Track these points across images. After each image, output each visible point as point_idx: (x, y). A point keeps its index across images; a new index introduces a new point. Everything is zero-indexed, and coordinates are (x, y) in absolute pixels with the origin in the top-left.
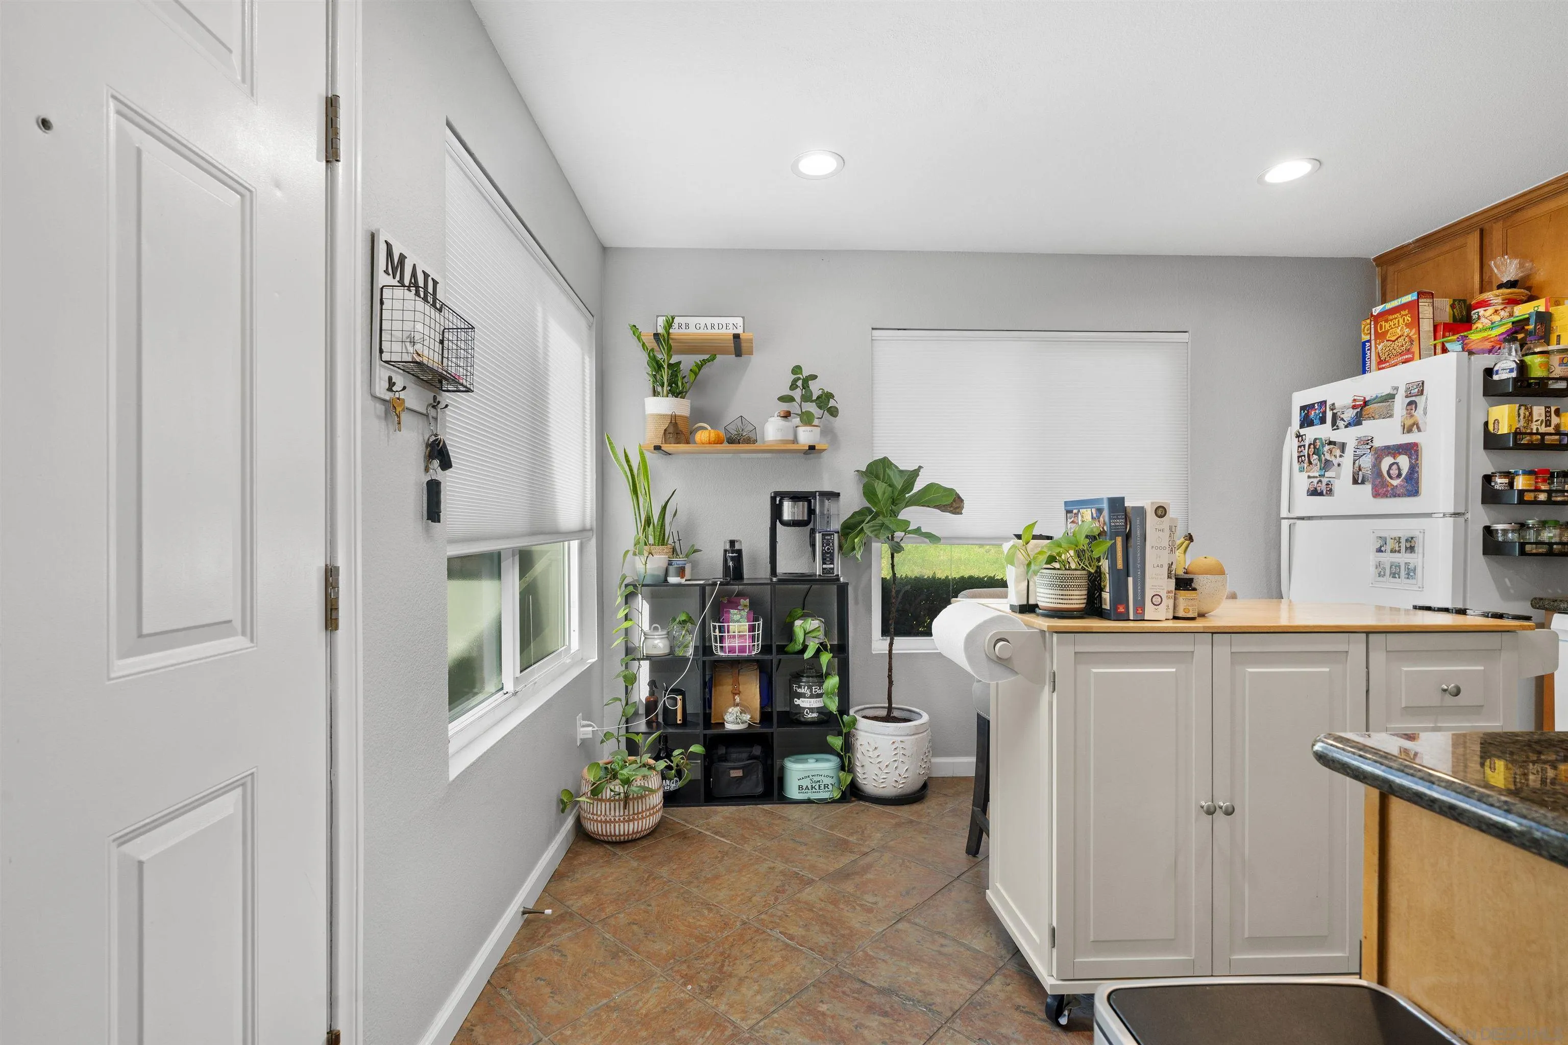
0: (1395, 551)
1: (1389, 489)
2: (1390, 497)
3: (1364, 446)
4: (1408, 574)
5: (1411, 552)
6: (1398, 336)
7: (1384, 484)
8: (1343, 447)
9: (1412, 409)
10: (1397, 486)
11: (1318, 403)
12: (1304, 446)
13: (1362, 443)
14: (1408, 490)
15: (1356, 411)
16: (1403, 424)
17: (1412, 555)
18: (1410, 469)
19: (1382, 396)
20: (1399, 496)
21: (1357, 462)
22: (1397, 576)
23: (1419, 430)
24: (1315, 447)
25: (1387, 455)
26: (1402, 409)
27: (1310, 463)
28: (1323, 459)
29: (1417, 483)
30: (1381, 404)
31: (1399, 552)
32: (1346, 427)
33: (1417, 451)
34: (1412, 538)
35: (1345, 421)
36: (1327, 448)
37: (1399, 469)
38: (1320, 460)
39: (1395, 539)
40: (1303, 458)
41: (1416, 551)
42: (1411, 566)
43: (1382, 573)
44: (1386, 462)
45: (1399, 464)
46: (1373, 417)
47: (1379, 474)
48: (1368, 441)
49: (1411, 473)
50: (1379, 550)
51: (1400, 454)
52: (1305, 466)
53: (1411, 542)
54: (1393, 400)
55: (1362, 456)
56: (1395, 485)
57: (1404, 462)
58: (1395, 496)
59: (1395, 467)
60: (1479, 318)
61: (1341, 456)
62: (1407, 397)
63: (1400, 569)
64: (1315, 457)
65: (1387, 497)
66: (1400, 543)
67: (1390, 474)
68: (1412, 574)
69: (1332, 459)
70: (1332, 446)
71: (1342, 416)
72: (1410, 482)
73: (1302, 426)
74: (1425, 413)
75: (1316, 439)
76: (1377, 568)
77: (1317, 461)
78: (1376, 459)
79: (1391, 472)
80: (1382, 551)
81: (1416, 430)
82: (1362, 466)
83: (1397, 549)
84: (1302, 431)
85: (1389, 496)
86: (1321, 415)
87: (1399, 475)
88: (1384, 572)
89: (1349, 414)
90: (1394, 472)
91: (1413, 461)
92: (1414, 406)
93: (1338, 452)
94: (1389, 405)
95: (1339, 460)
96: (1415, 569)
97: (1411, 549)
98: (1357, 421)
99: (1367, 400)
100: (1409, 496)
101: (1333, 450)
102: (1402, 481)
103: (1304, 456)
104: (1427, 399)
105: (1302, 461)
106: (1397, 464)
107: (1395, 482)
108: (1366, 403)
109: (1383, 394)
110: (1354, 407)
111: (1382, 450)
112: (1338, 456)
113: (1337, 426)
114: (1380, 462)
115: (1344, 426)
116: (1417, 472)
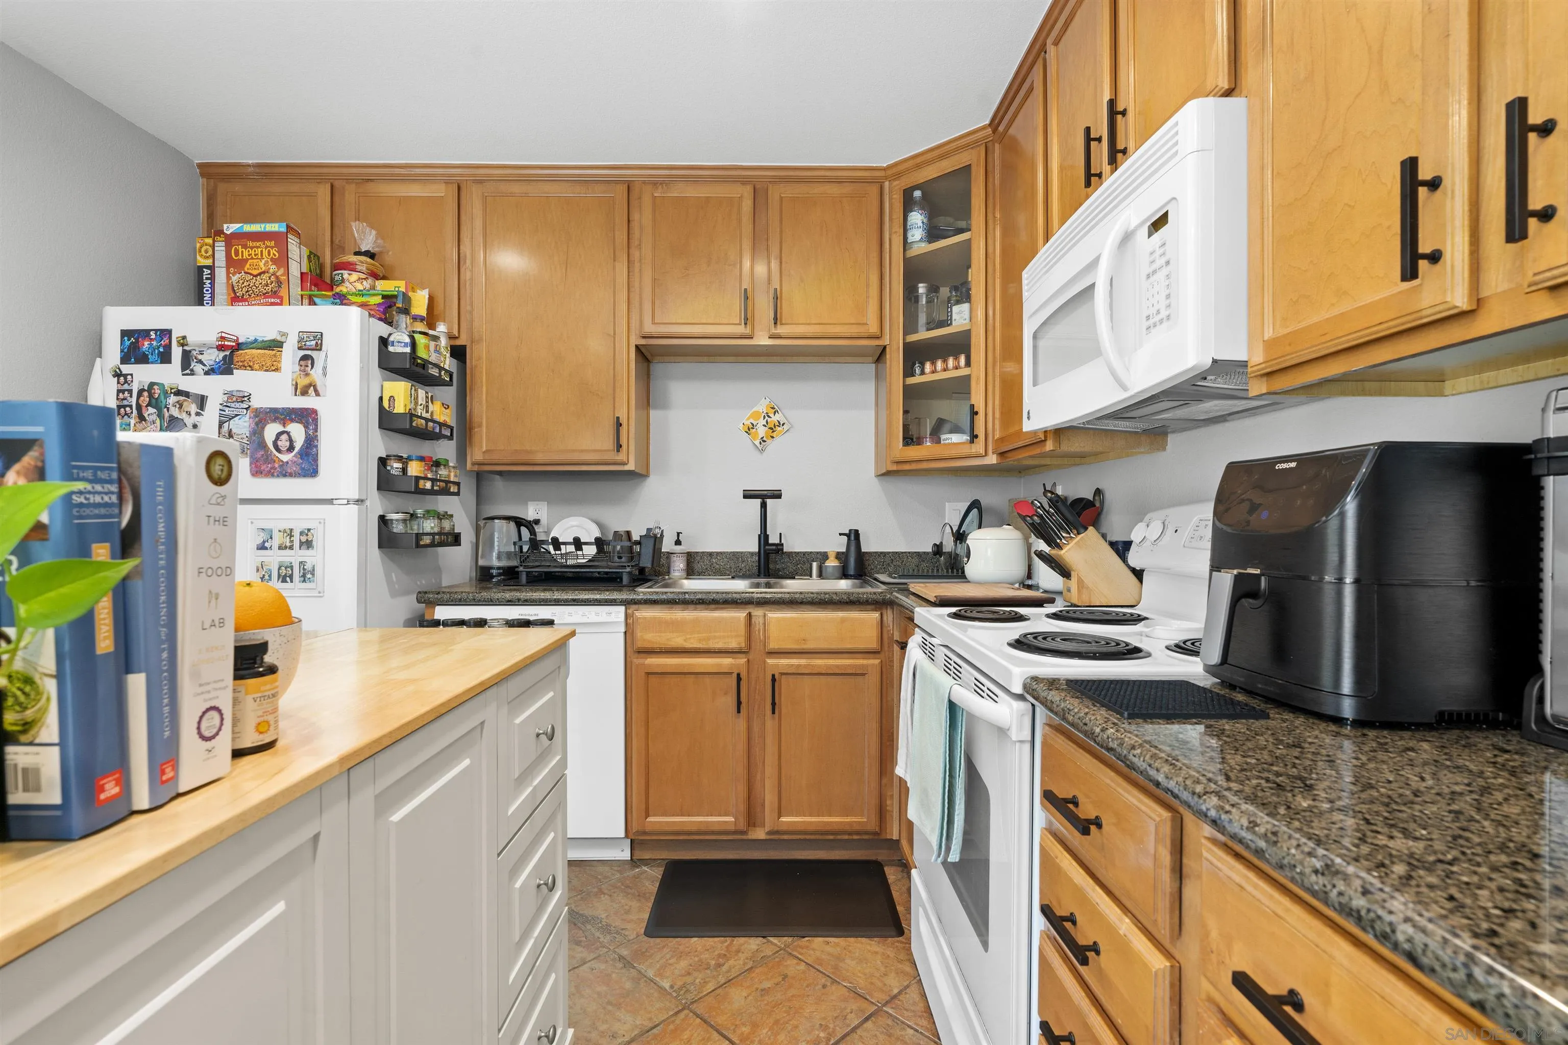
0: (286, 547)
1: (277, 465)
2: (278, 476)
3: (238, 405)
4: (304, 576)
5: (308, 548)
6: (260, 271)
7: (268, 459)
8: (202, 401)
9: (307, 366)
10: (287, 463)
11: (156, 331)
12: (130, 391)
13: (234, 399)
14: (303, 469)
15: (222, 354)
16: (294, 383)
17: (310, 552)
18: (306, 441)
19: (263, 341)
20: (291, 475)
21: (226, 425)
22: (288, 579)
23: (317, 394)
24: (151, 396)
25: (274, 421)
26: (293, 363)
27: (142, 418)
28: (167, 415)
29: (316, 460)
30: (263, 351)
31: (291, 548)
32: (207, 373)
33: (316, 421)
34: (309, 530)
35: (204, 365)
36: (173, 399)
37: (291, 440)
38: (160, 415)
39: (285, 531)
40: (128, 409)
41: (315, 547)
42: (308, 567)
43: (267, 577)
44: (271, 431)
45: (291, 434)
46: (250, 366)
47: (262, 445)
48: (243, 398)
49: (307, 448)
50: (262, 547)
51: (292, 421)
52: (133, 422)
53: (307, 535)
54: (280, 349)
55: (233, 417)
56: (285, 461)
57: (297, 432)
58: (285, 476)
59: (284, 437)
60: (343, 281)
61: (198, 414)
62: (300, 348)
63: (292, 570)
64: (151, 410)
65: (273, 475)
66: (291, 536)
67: (277, 446)
68: (309, 576)
69: (184, 416)
70: (182, 398)
71: (200, 357)
72: (306, 458)
73: (125, 360)
74: (325, 374)
75: (152, 384)
76: (258, 570)
77: (154, 417)
78: (257, 424)
79: (279, 443)
80: (266, 548)
81: (313, 393)
82: (234, 431)
83: (288, 544)
84: (126, 369)
85: (275, 474)
86: (161, 350)
87: (291, 448)
88: (270, 576)
89: (213, 357)
90: (284, 443)
91: (311, 432)
92: (310, 362)
93: (193, 408)
94: (275, 356)
95: (194, 419)
96: (314, 570)
97: (308, 544)
98: (226, 368)
99: (240, 341)
100: (304, 476)
101: (185, 404)
102: (295, 456)
103: (131, 407)
104: (326, 356)
105: (126, 414)
106: (288, 433)
107: (285, 457)
108: (239, 346)
109: (265, 339)
110: (220, 348)
111: (267, 413)
112: (193, 413)
113: (192, 370)
114: (263, 428)
115: (202, 372)
116: (316, 446)
